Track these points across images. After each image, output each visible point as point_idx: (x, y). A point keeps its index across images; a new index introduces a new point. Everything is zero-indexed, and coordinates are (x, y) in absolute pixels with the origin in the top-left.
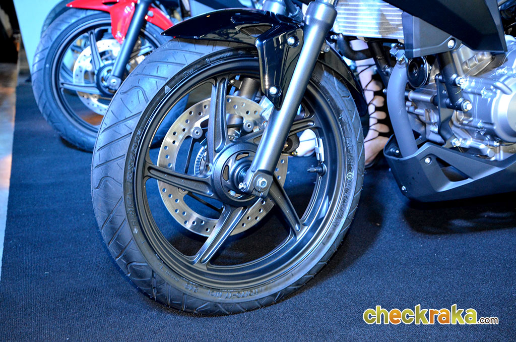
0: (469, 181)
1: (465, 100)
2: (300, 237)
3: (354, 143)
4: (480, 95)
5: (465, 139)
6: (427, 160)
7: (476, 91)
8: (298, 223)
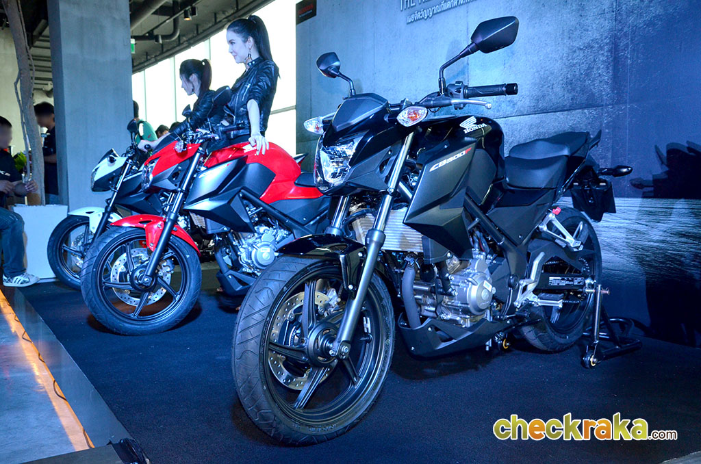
0: (454, 341)
1: (453, 290)
2: (357, 387)
3: (390, 320)
4: (459, 286)
5: (447, 314)
6: (430, 329)
7: (455, 283)
8: (356, 377)
